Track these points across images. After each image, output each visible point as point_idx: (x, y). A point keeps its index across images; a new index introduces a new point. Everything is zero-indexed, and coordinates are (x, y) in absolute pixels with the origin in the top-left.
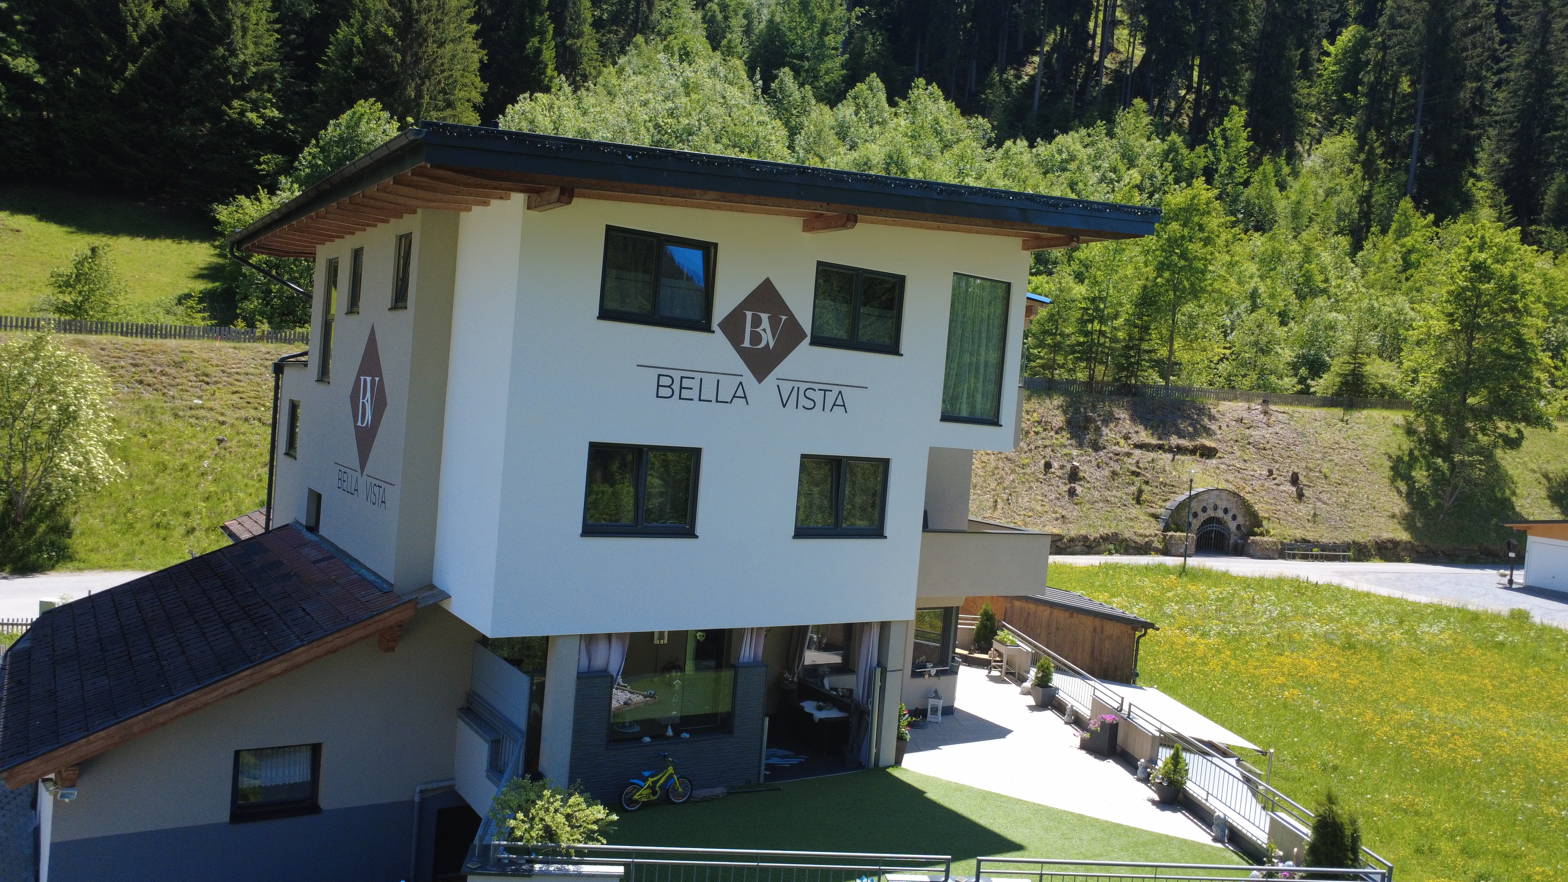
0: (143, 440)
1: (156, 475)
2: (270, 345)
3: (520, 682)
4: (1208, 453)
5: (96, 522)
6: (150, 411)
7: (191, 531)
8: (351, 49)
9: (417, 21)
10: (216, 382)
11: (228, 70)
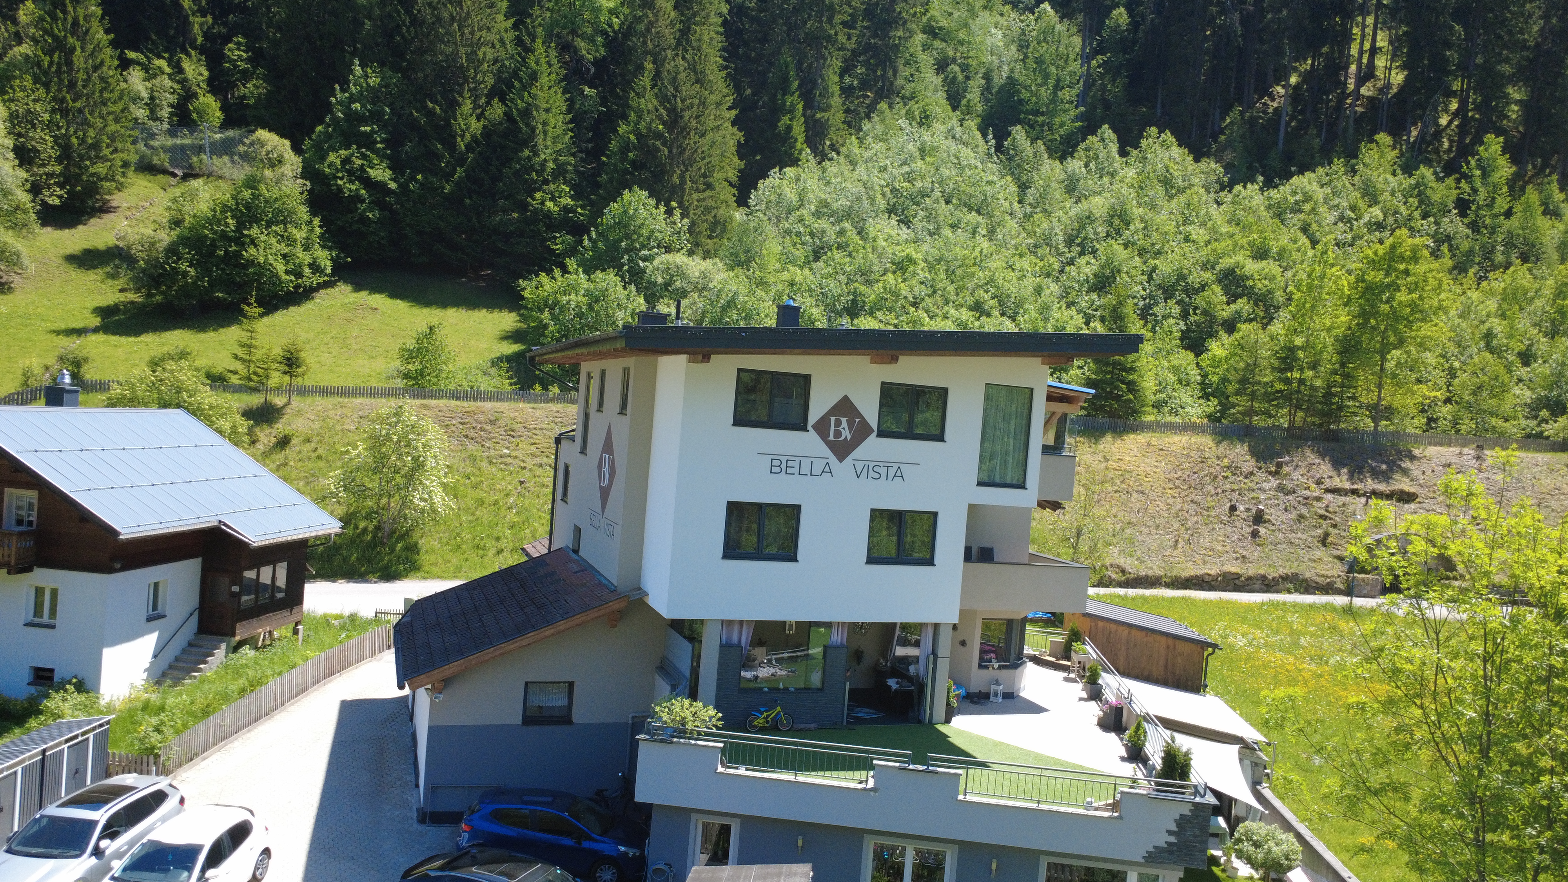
0: (468, 481)
1: (477, 508)
2: (560, 406)
3: (686, 647)
4: (1406, 498)
5: (435, 544)
6: (473, 459)
7: (500, 552)
8: (628, 145)
9: (682, 117)
10: (520, 436)
11: (532, 168)
